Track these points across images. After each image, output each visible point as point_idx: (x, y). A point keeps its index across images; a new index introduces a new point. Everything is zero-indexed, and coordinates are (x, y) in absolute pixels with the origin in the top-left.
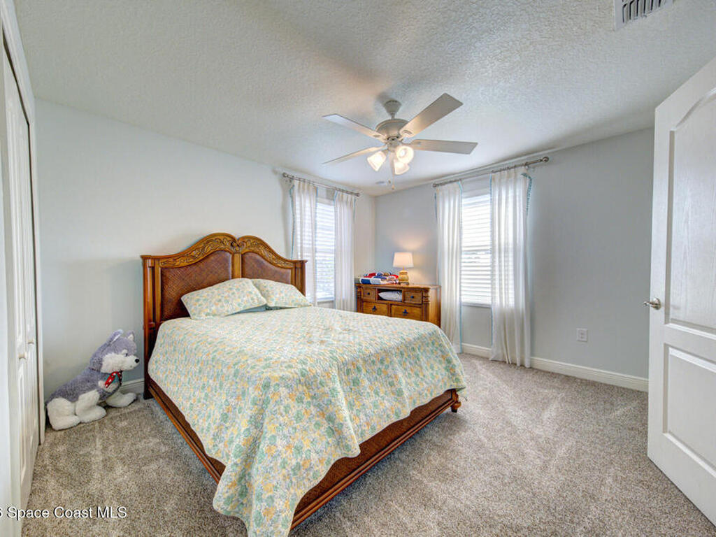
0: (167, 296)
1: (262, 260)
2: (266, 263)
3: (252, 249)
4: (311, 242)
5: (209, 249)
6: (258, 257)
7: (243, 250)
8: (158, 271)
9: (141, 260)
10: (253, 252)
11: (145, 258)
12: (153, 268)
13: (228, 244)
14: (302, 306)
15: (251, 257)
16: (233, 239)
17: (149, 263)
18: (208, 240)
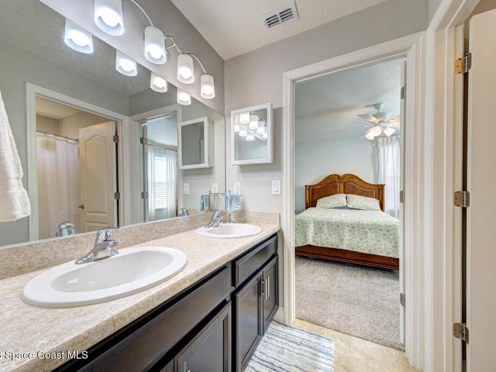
0: (313, 200)
1: (355, 185)
2: (357, 186)
3: (349, 180)
4: (393, 172)
5: (328, 182)
6: (352, 184)
7: (344, 181)
8: (311, 190)
9: (305, 187)
10: (350, 181)
11: (306, 186)
12: (309, 189)
13: (337, 179)
14: (372, 210)
15: (348, 184)
16: (339, 176)
17: (308, 188)
18: (328, 178)
